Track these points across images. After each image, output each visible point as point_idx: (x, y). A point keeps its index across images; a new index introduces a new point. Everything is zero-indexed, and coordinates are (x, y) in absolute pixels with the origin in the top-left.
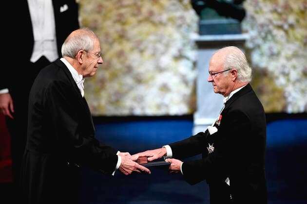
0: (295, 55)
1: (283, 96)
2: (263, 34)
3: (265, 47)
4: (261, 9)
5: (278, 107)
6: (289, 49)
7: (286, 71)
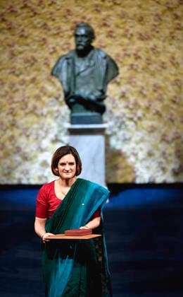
0: (142, 140)
1: (132, 170)
2: (118, 124)
3: (120, 134)
4: (117, 105)
5: (129, 179)
6: (137, 136)
7: (136, 152)
